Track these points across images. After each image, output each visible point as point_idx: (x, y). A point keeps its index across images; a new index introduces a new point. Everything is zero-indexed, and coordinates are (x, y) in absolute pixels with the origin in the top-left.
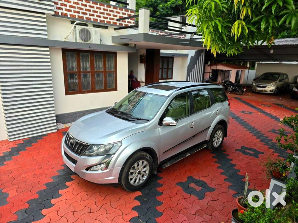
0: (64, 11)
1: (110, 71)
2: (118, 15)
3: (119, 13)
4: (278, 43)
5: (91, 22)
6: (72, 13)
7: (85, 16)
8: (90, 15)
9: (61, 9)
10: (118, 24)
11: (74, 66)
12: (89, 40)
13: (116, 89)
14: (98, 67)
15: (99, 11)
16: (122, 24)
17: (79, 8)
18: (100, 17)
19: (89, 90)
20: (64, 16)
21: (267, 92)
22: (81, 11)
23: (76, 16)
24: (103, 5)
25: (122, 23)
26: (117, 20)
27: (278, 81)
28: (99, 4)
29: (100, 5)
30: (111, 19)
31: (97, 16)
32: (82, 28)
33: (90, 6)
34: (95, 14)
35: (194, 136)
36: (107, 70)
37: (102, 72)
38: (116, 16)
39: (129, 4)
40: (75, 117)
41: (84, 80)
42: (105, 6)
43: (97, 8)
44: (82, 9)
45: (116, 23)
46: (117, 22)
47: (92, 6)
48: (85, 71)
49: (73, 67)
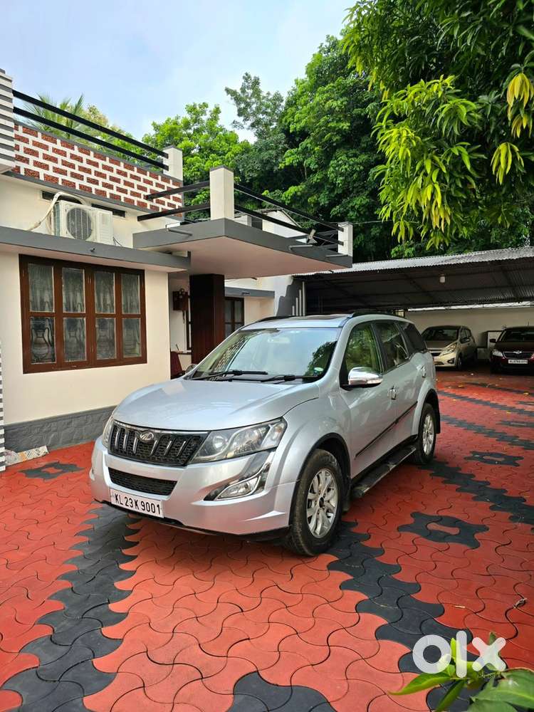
0: (31, 167)
1: (129, 313)
2: (148, 187)
3: (150, 183)
4: (455, 260)
5: (92, 196)
6: (51, 173)
7: (77, 182)
8: (89, 180)
9: (24, 162)
10: (149, 207)
11: (47, 299)
12: (89, 236)
13: (143, 359)
14: (102, 303)
15: (108, 174)
16: (158, 208)
17: (64, 163)
18: (111, 187)
19: (81, 360)
20: (31, 176)
21: (443, 364)
22: (69, 170)
23: (57, 179)
24: (118, 164)
25: (158, 205)
26: (147, 198)
27: (458, 341)
28: (108, 159)
29: (110, 162)
30: (133, 194)
31: (105, 185)
32: (72, 208)
33: (89, 162)
34: (101, 180)
35: (397, 421)
36: (123, 313)
37: (112, 316)
38: (144, 189)
39: (168, 167)
40: (45, 432)
41: (70, 334)
42: (122, 164)
43: (105, 167)
44: (72, 166)
45: (145, 205)
46: (146, 201)
47: (94, 162)
48: (72, 312)
49: (42, 302)
